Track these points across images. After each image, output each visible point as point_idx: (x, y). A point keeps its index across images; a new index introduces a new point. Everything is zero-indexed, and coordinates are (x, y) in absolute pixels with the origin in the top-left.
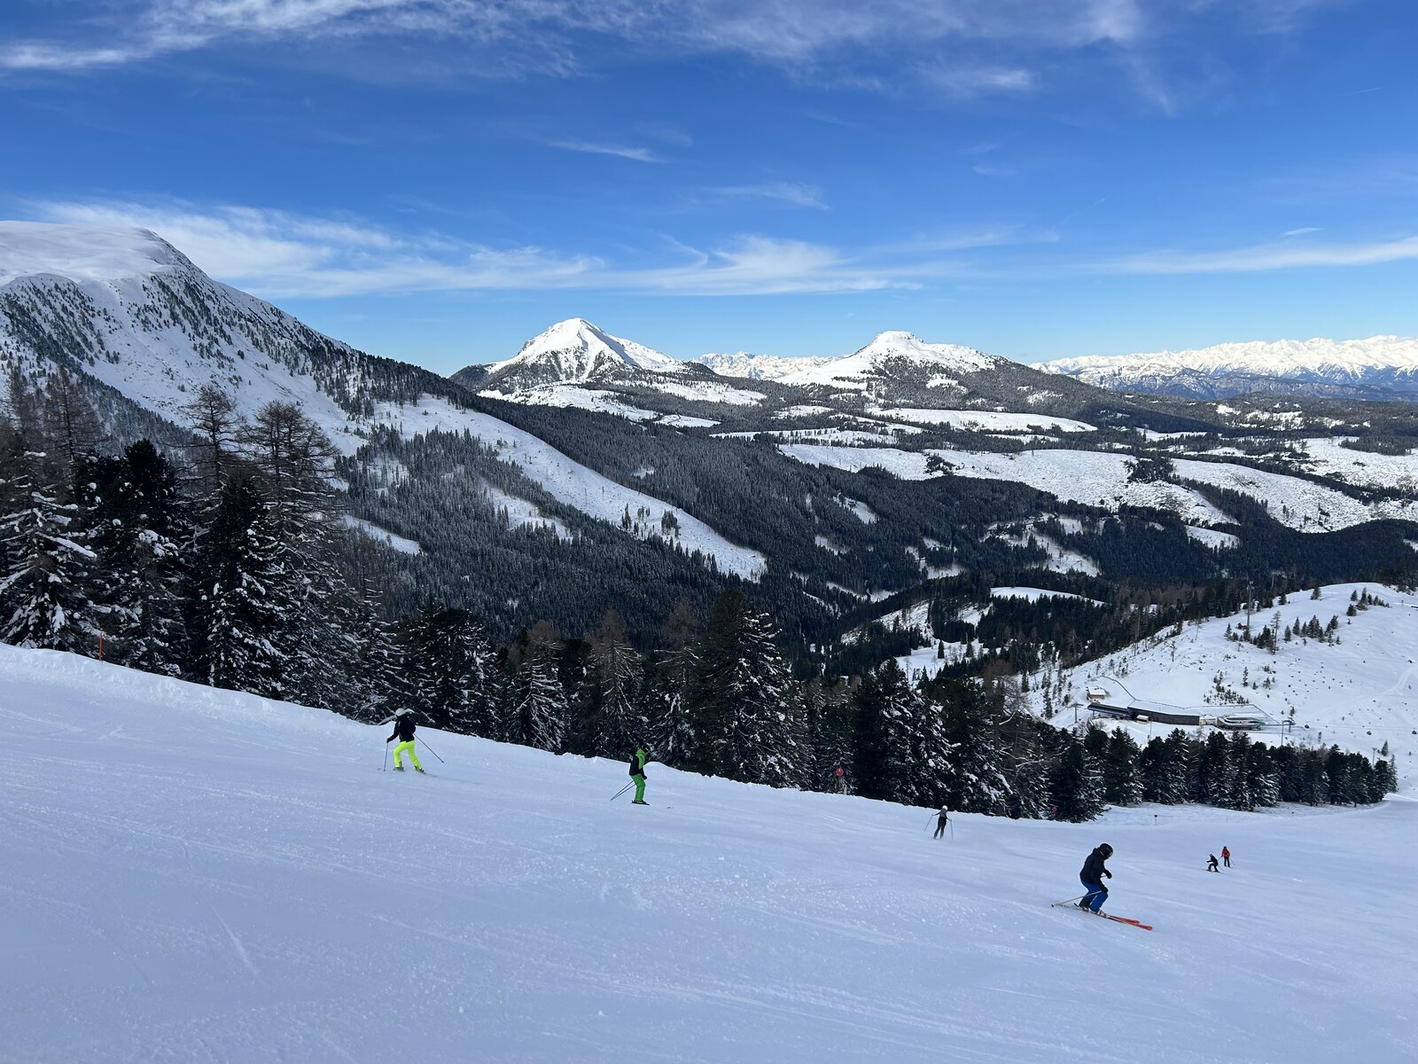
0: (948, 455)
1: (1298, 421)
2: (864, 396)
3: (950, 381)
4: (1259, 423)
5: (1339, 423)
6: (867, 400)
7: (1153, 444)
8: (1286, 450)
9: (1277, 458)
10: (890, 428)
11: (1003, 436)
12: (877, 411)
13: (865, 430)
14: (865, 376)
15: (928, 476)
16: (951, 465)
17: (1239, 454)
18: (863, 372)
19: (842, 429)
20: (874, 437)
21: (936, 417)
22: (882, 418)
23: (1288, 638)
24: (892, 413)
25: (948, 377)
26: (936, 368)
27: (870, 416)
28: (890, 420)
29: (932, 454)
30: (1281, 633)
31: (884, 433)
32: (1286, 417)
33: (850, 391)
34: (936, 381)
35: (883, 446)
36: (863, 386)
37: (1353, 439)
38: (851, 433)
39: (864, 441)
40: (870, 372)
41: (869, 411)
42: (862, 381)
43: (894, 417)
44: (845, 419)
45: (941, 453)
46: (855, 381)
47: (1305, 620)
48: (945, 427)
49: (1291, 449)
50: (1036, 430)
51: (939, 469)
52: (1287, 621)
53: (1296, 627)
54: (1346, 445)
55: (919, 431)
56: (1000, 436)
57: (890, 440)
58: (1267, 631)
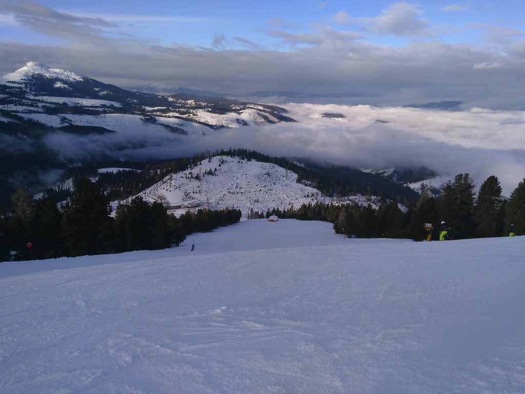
0: (69, 116)
1: (193, 103)
2: (24, 91)
3: (64, 85)
4: (182, 104)
5: (205, 104)
6: (26, 92)
7: (148, 111)
8: (191, 113)
9: (189, 116)
10: (40, 105)
11: (91, 109)
12: (32, 97)
13: (28, 105)
14: (23, 81)
15: (61, 126)
16: (71, 121)
17: (177, 115)
18: (22, 79)
19: (16, 105)
20: (32, 109)
21: (60, 100)
22: (35, 100)
23: (204, 176)
24: (40, 98)
25: (63, 84)
26: (57, 79)
27: (28, 99)
28: (39, 101)
29: (62, 116)
30: (202, 175)
31: (37, 107)
32: (189, 102)
33: (16, 88)
34: (58, 85)
35: (38, 112)
36: (23, 86)
37: (210, 110)
38: (21, 107)
39: (28, 110)
40: (25, 80)
41: (28, 97)
42: (22, 83)
43: (40, 99)
44: (16, 100)
45: (66, 116)
46: (19, 83)
47: (208, 170)
48: (65, 104)
49: (193, 113)
50: (104, 106)
51: (66, 122)
52: (203, 171)
53: (206, 172)
54: (208, 111)
55: (53, 106)
56: (90, 109)
57: (41, 110)
58: (198, 175)
